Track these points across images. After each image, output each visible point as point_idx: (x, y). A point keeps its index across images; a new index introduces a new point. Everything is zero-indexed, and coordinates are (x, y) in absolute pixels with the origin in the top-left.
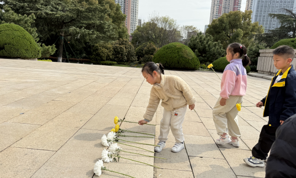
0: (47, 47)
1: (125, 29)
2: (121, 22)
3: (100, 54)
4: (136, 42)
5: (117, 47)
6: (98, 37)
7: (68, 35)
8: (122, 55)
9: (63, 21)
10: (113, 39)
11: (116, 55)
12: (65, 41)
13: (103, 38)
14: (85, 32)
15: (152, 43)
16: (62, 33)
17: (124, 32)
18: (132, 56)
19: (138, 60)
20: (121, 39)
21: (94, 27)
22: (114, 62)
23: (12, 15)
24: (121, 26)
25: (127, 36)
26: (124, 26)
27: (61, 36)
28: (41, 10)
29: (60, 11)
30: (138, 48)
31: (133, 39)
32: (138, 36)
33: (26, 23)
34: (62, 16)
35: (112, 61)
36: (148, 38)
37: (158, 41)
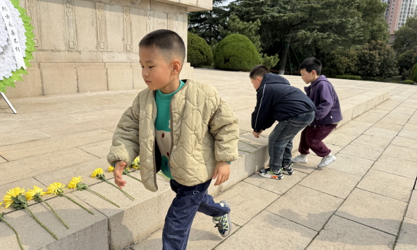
0: (269, 58)
2: (376, 16)
3: (336, 66)
4: (403, 44)
5: (364, 54)
6: (335, 42)
7: (295, 42)
8: (371, 65)
9: (291, 24)
10: (360, 42)
11: (362, 66)
12: (290, 49)
13: (343, 43)
14: (318, 35)
16: (288, 39)
17: (380, 30)
18: (390, 67)
19: (400, 74)
20: (373, 41)
21: (331, 28)
23: (238, 23)
25: (385, 36)
26: (381, 20)
27: (287, 42)
28: (266, 13)
29: (289, 10)
32: (406, 34)
33: (250, 31)
34: (290, 18)
35: (354, 75)
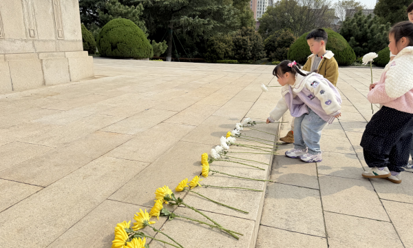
0: (157, 44)
1: (250, 13)
2: (244, 4)
3: (216, 51)
4: (266, 30)
5: (238, 39)
6: (214, 28)
7: (178, 28)
8: (245, 49)
10: (234, 28)
11: (237, 50)
12: (175, 37)
13: (220, 29)
14: (199, 21)
15: (289, 30)
16: (171, 25)
17: (248, 17)
18: (260, 50)
20: (244, 28)
21: (210, 14)
22: (234, 61)
23: (119, 7)
24: (245, 10)
25: (252, 22)
26: (248, 8)
27: (170, 29)
30: (268, 38)
31: (260, 27)
32: (268, 22)
33: (134, 16)
34: (171, 4)
35: (232, 59)
36: (283, 22)
37: (298, 26)
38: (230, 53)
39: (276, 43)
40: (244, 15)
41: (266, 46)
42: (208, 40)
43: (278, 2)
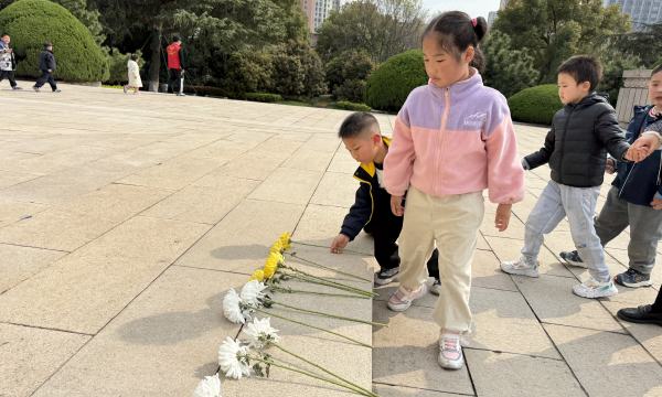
0: (124, 57)
1: (301, 18)
3: (243, 77)
4: (328, 48)
5: (281, 60)
6: (238, 36)
7: (171, 31)
8: (293, 78)
10: (274, 40)
11: (280, 78)
12: (164, 44)
13: (251, 39)
14: (209, 21)
15: (364, 52)
16: (158, 25)
17: (298, 24)
18: (317, 81)
19: (329, 93)
20: (292, 41)
21: (229, 11)
22: (275, 95)
24: (293, 11)
25: (305, 33)
26: (298, 10)
27: (156, 31)
30: (332, 62)
31: (319, 43)
32: (331, 34)
35: (271, 92)
36: (355, 38)
37: (379, 46)
38: (268, 82)
39: (344, 71)
40: (291, 20)
41: (328, 75)
42: (229, 56)
43: (347, 4)
